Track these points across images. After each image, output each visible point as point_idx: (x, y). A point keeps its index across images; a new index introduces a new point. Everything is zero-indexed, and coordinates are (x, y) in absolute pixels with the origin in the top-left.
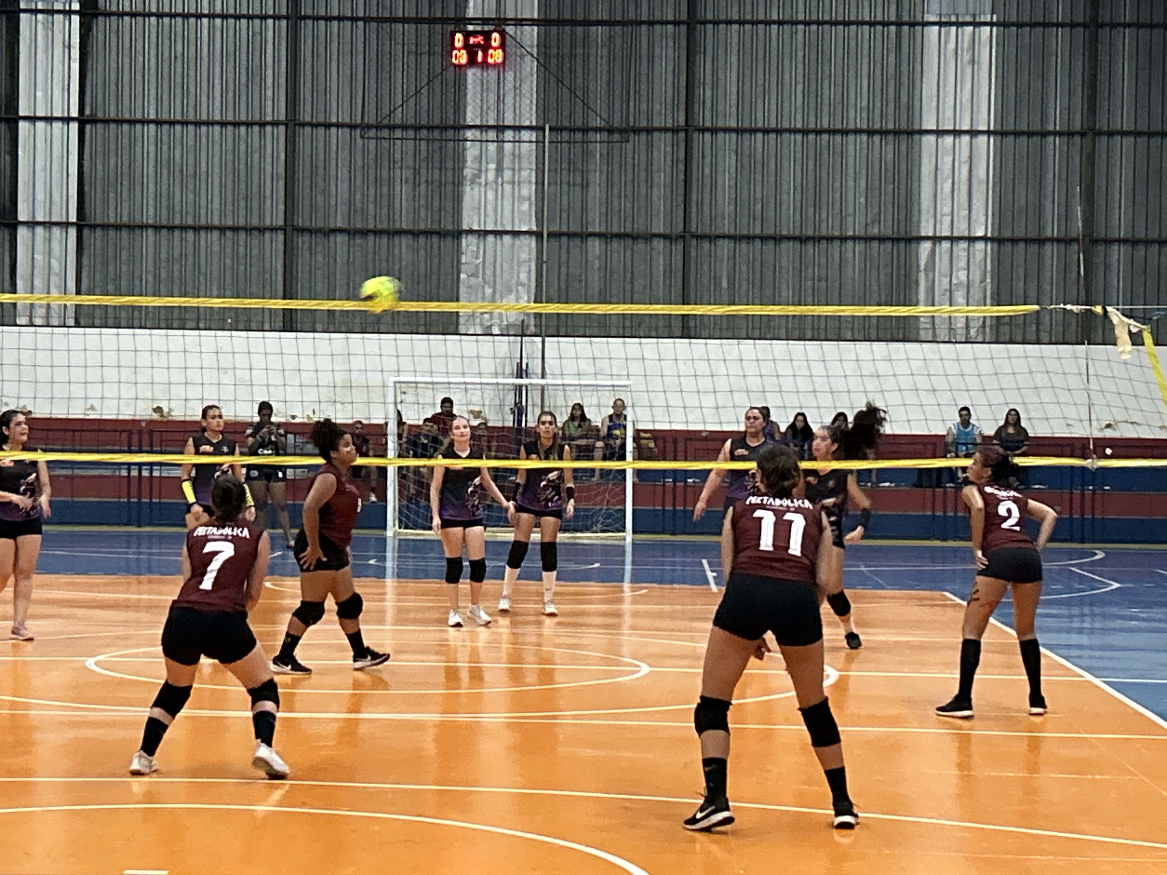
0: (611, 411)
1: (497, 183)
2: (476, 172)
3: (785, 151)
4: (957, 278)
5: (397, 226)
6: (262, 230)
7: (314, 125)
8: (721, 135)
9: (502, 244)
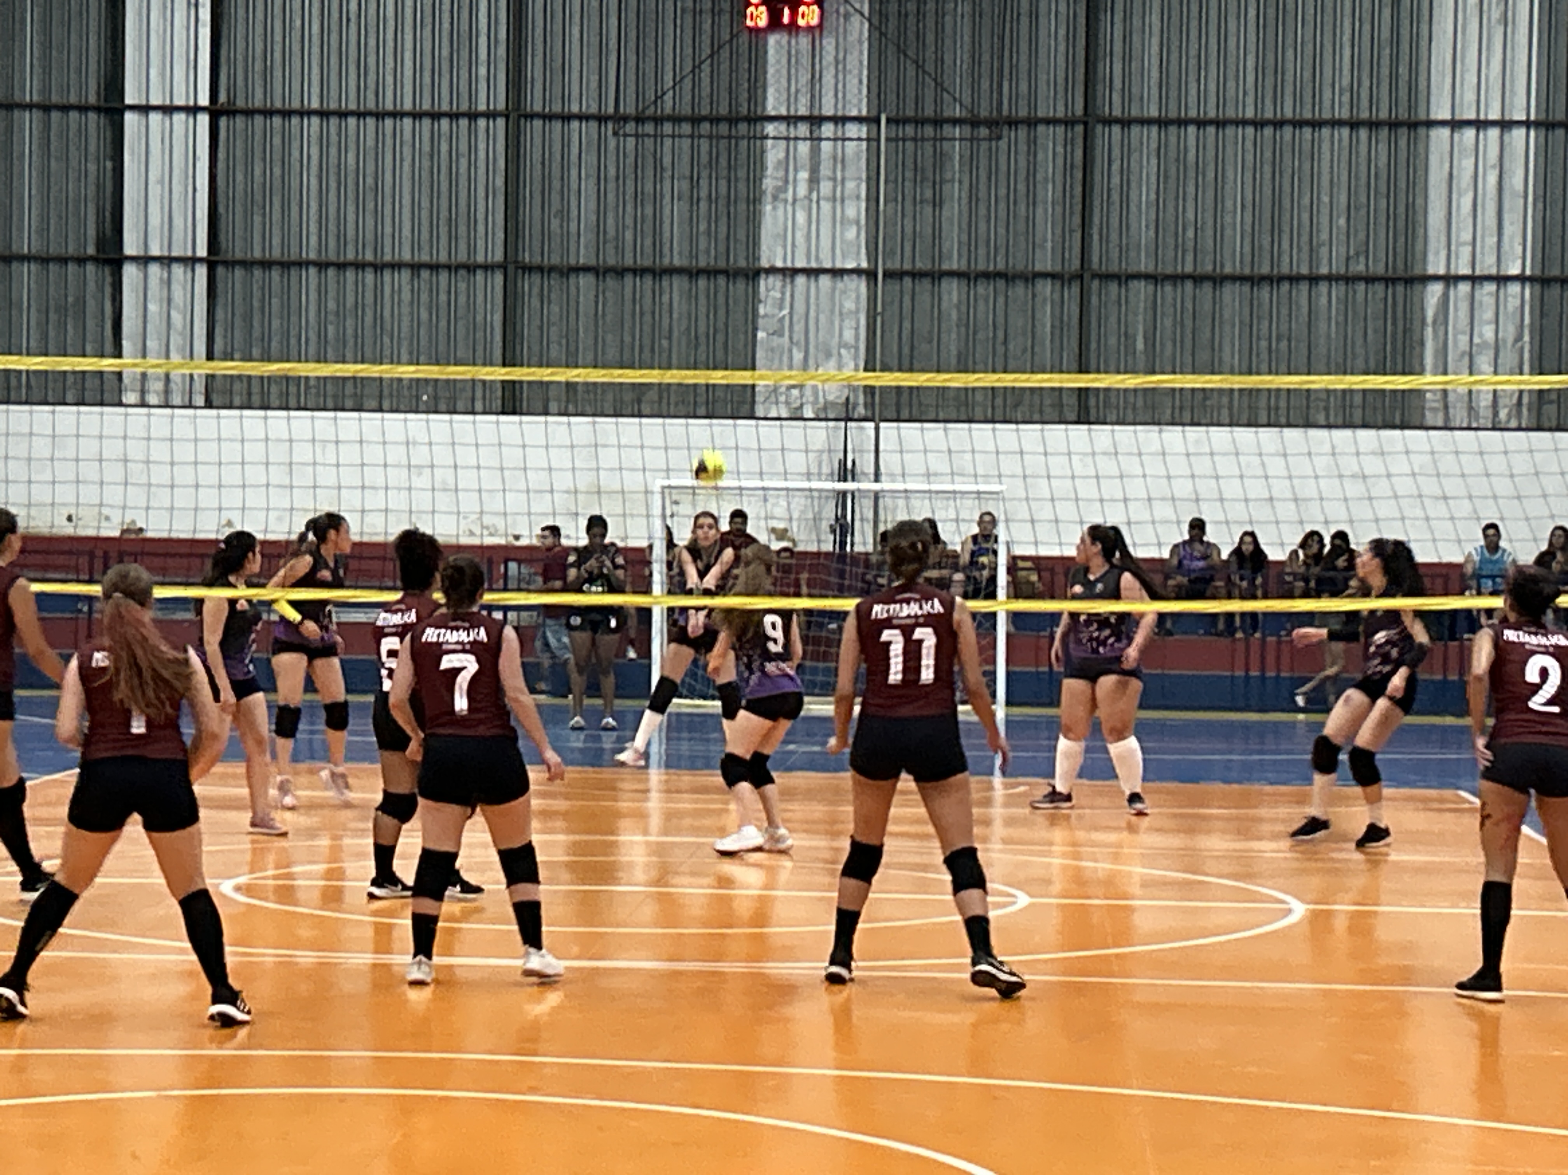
0: (976, 530)
1: (811, 201)
2: (780, 183)
3: (1229, 151)
4: (1481, 335)
5: (666, 261)
6: (471, 268)
7: (548, 117)
8: (1135, 130)
9: (817, 287)
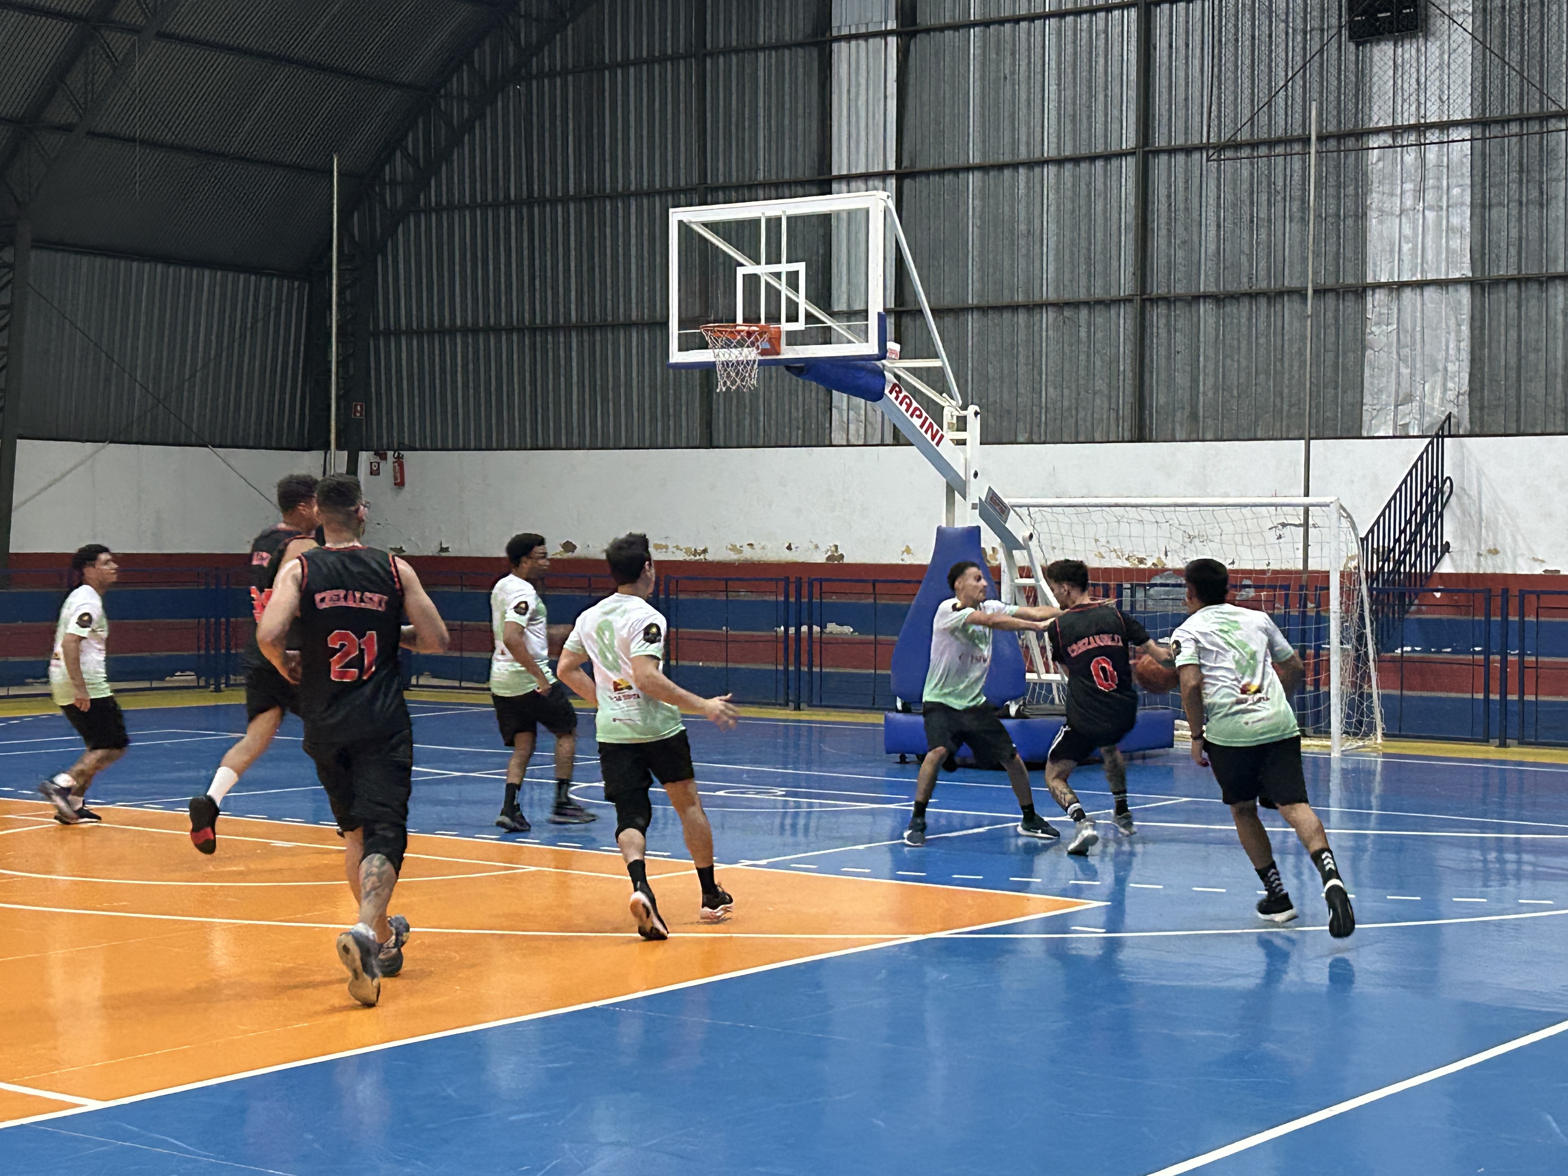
1: (1417, 211)
6: (1108, 304)
7: (1171, 151)
9: (1423, 302)
